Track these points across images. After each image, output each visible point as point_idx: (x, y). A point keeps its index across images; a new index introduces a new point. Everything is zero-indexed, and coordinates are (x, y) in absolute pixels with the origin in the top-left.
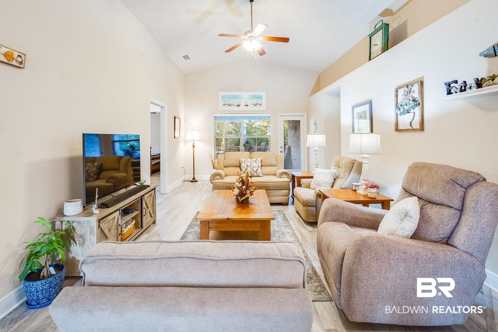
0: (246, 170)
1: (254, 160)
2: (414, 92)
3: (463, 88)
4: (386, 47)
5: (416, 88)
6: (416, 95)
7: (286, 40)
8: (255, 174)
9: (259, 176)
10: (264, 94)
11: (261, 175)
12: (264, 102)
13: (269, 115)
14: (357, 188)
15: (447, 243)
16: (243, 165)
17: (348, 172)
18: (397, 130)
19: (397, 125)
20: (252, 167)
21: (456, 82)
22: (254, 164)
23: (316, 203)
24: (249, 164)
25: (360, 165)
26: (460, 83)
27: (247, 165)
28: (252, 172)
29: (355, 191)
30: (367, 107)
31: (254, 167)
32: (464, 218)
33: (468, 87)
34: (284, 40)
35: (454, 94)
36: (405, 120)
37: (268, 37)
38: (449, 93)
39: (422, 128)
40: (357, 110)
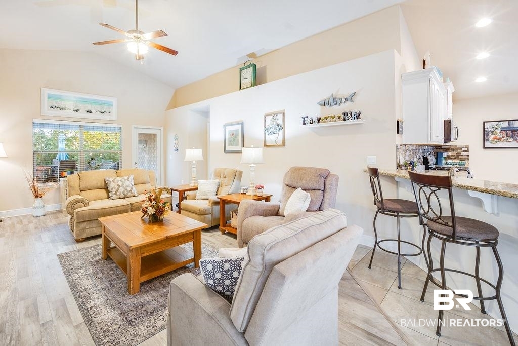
0: (117, 191)
1: (126, 178)
2: (278, 119)
3: (311, 122)
4: (255, 83)
5: (280, 117)
6: (280, 122)
7: (174, 53)
8: (130, 194)
9: (134, 196)
10: (114, 101)
11: (136, 194)
12: (114, 110)
13: (121, 126)
14: (245, 191)
15: (319, 210)
16: (112, 186)
17: (232, 180)
18: (266, 146)
19: (265, 142)
20: (125, 186)
21: (307, 117)
22: (127, 183)
23: (212, 210)
24: (120, 183)
25: (241, 173)
26: (309, 118)
27: (118, 185)
28: (126, 192)
29: (245, 194)
30: (239, 127)
31: (127, 187)
32: (326, 194)
33: (313, 121)
34: (173, 52)
35: (307, 124)
36: (271, 139)
37: (156, 44)
38: (304, 124)
39: (284, 145)
40: (228, 129)
